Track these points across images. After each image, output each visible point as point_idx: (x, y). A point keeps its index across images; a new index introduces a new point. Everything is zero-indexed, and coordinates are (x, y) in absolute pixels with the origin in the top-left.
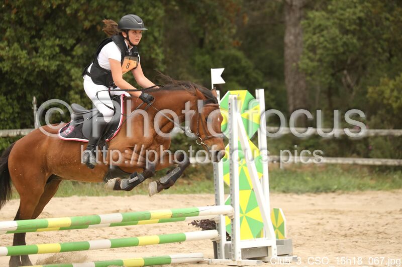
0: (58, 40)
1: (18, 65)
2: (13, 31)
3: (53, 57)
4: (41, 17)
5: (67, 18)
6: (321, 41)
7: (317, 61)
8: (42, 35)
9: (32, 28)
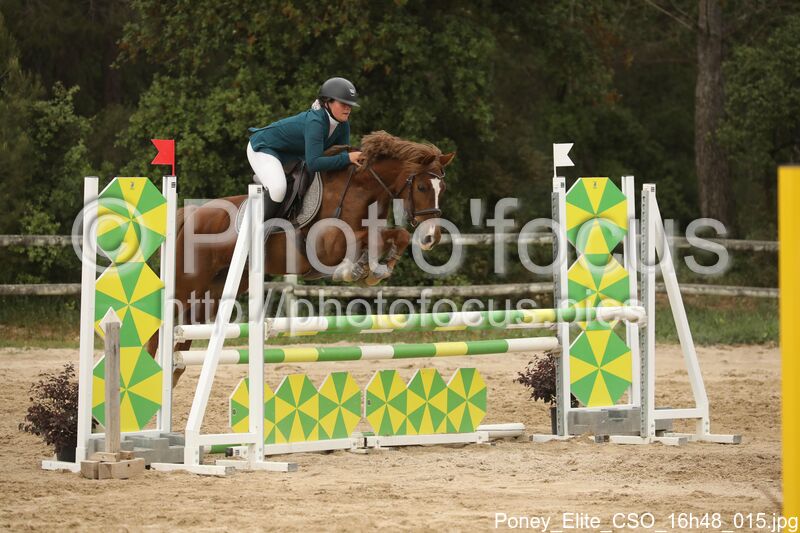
2: (248, 71)
4: (294, 49)
5: (337, 52)
6: (753, 96)
7: (747, 129)
8: (295, 79)
9: (280, 68)
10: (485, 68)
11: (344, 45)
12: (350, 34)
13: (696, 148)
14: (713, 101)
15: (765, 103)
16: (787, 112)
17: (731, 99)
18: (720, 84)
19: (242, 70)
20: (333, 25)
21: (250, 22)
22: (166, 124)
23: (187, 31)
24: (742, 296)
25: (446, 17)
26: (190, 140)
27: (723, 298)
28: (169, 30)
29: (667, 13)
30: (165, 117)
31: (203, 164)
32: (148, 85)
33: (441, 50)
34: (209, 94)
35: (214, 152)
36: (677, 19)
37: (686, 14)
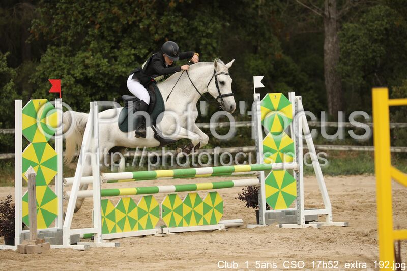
0: (133, 50)
1: (101, 71)
2: (96, 43)
3: (129, 64)
5: (141, 31)
6: (354, 49)
7: (350, 65)
8: (120, 46)
9: (112, 41)
10: (217, 38)
11: (144, 28)
12: (147, 22)
13: (325, 76)
14: (333, 52)
15: (359, 52)
16: (371, 56)
17: (342, 50)
18: (336, 42)
19: (92, 42)
20: (138, 18)
21: (96, 18)
22: (54, 71)
23: (63, 23)
24: (351, 151)
25: (196, 12)
26: (67, 79)
27: (341, 151)
28: (55, 22)
29: (308, 7)
30: (54, 67)
31: (75, 90)
32: (45, 51)
33: (193, 29)
34: (76, 54)
35: (79, 84)
36: (313, 10)
37: (318, 8)
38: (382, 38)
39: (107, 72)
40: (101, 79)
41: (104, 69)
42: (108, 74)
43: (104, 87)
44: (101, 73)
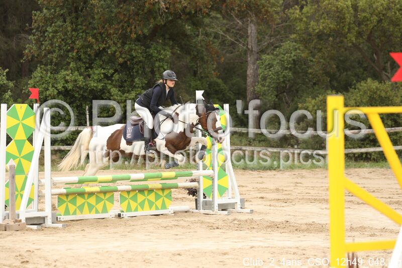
0: (103, 70)
1: (78, 85)
2: (74, 63)
3: (100, 81)
5: (109, 56)
6: (269, 74)
7: (267, 87)
8: (93, 67)
9: (87, 63)
10: (167, 62)
11: (111, 53)
12: (114, 49)
13: (247, 94)
14: (254, 76)
16: (282, 80)
17: (261, 75)
18: (256, 69)
19: (72, 63)
20: (107, 45)
21: (75, 44)
22: (42, 84)
23: (50, 48)
25: (151, 42)
26: (52, 90)
28: (44, 47)
29: (236, 42)
30: (42, 81)
32: (37, 67)
33: (149, 55)
34: (59, 72)
36: (240, 44)
37: (243, 42)
38: (291, 67)
39: (82, 86)
40: (78, 92)
41: (80, 83)
42: (83, 88)
43: (80, 98)
44: (77, 87)
